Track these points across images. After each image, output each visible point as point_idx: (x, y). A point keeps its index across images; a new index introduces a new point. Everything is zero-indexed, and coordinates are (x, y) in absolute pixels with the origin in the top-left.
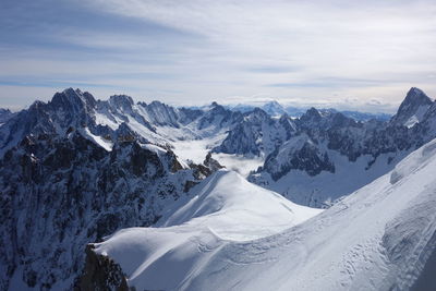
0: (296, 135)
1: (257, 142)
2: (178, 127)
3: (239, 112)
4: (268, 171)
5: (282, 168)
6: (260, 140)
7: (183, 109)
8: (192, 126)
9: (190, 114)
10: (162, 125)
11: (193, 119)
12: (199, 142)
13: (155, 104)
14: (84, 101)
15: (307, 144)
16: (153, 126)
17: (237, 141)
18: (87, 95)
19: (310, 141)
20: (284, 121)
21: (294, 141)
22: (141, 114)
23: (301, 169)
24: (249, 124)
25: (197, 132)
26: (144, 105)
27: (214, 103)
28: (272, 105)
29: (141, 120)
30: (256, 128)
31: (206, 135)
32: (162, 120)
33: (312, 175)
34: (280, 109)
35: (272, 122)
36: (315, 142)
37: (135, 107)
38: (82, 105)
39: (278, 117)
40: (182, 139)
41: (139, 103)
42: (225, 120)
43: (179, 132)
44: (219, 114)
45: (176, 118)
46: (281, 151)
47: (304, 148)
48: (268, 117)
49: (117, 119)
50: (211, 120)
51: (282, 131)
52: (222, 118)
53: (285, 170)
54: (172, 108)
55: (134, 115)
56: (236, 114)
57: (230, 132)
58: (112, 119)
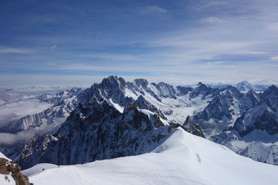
0: (259, 104)
1: (230, 109)
2: (175, 98)
3: (218, 89)
4: (237, 130)
5: (247, 127)
6: (232, 107)
7: (179, 88)
8: (185, 98)
9: (184, 90)
10: (165, 97)
11: (185, 93)
12: (189, 108)
13: (162, 84)
14: (119, 82)
15: (267, 111)
16: (159, 98)
17: (215, 108)
18: (121, 79)
19: (269, 109)
20: (251, 94)
21: (257, 109)
22: (152, 90)
23: (262, 129)
24: (223, 97)
25: (188, 102)
26: (154, 84)
27: (200, 83)
28: (243, 83)
29: (152, 94)
30: (229, 100)
31: (194, 103)
32: (165, 94)
33: (271, 134)
34: (248, 87)
35: (240, 96)
36: (274, 110)
37: (149, 86)
38: (117, 86)
39: (245, 92)
40: (178, 106)
41: (152, 84)
42: (207, 94)
43: (176, 102)
44: (203, 89)
45: (175, 93)
46: (246, 116)
47: (264, 115)
48: (238, 92)
49: (138, 93)
50: (197, 94)
51: (249, 102)
52: (205, 92)
53: (249, 130)
54: (172, 87)
55: (149, 91)
56: (215, 90)
57: (210, 102)
58: (135, 93)
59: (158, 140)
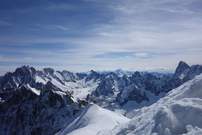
0: (130, 84)
1: (112, 88)
2: (75, 82)
3: (104, 74)
4: (118, 102)
5: (124, 100)
6: (113, 87)
7: (77, 74)
8: (82, 81)
9: (81, 76)
10: (67, 81)
11: (82, 78)
12: (85, 89)
13: (65, 72)
14: (30, 71)
16: (63, 82)
17: (103, 88)
18: (32, 69)
19: (136, 87)
20: (124, 78)
21: (129, 87)
22: (58, 76)
23: (133, 100)
24: (108, 80)
25: (84, 84)
26: (59, 72)
27: (92, 71)
28: (119, 70)
29: (58, 79)
30: (111, 81)
31: (89, 85)
32: (68, 79)
33: (138, 103)
34: (122, 73)
35: (119, 79)
36: (139, 87)
37: (55, 73)
38: (29, 73)
39: (121, 76)
40: (77, 88)
41: (57, 71)
42: (97, 78)
43: (76, 85)
44: (95, 75)
45: (75, 78)
46: (123, 92)
47: (134, 90)
48: (117, 76)
49: (46, 79)
50: (90, 79)
51: (124, 82)
52: (96, 77)
53: (126, 101)
54: (72, 73)
55: (55, 77)
56: (102, 75)
57: (100, 84)
58: (44, 79)
59: (74, 114)
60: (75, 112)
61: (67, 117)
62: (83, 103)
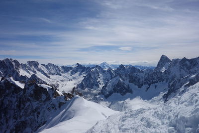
0: (115, 77)
1: (98, 81)
2: (60, 75)
3: (89, 67)
4: (103, 94)
5: (109, 92)
6: (99, 80)
7: (63, 67)
8: (68, 74)
9: (66, 69)
10: (53, 74)
11: (68, 71)
12: (71, 82)
13: (50, 65)
14: (14, 64)
15: (120, 81)
16: (48, 75)
17: (88, 81)
18: (15, 61)
19: (121, 80)
20: (109, 70)
21: (114, 80)
22: (43, 70)
23: (118, 92)
24: (93, 73)
25: (70, 77)
26: (44, 65)
27: (78, 64)
28: (104, 64)
29: (43, 72)
30: (97, 74)
31: (74, 78)
32: (53, 72)
33: (122, 95)
34: (107, 66)
35: (104, 72)
36: (123, 80)
37: (39, 66)
38: (13, 66)
39: (106, 69)
40: (62, 81)
41: (42, 64)
42: (82, 71)
43: (61, 78)
44: (80, 68)
45: (60, 71)
46: (108, 85)
47: (118, 83)
48: (102, 69)
49: (31, 72)
50: (76, 72)
51: (109, 75)
52: (81, 70)
53: (111, 93)
54: (57, 66)
55: (40, 70)
56: (87, 68)
57: (85, 77)
58: (28, 72)
59: (60, 107)
60: (61, 105)
61: (53, 110)
62: (69, 95)
